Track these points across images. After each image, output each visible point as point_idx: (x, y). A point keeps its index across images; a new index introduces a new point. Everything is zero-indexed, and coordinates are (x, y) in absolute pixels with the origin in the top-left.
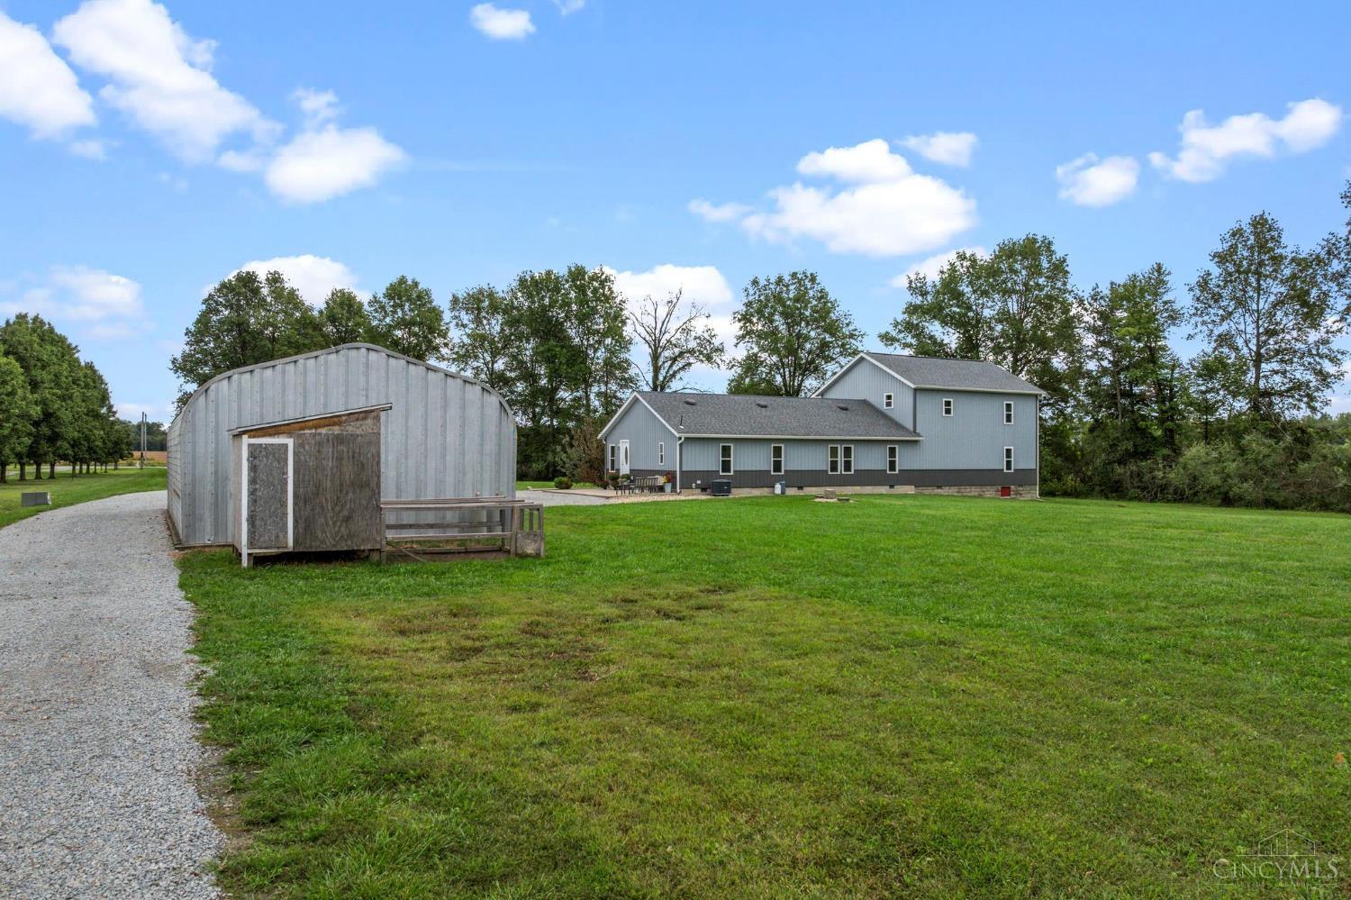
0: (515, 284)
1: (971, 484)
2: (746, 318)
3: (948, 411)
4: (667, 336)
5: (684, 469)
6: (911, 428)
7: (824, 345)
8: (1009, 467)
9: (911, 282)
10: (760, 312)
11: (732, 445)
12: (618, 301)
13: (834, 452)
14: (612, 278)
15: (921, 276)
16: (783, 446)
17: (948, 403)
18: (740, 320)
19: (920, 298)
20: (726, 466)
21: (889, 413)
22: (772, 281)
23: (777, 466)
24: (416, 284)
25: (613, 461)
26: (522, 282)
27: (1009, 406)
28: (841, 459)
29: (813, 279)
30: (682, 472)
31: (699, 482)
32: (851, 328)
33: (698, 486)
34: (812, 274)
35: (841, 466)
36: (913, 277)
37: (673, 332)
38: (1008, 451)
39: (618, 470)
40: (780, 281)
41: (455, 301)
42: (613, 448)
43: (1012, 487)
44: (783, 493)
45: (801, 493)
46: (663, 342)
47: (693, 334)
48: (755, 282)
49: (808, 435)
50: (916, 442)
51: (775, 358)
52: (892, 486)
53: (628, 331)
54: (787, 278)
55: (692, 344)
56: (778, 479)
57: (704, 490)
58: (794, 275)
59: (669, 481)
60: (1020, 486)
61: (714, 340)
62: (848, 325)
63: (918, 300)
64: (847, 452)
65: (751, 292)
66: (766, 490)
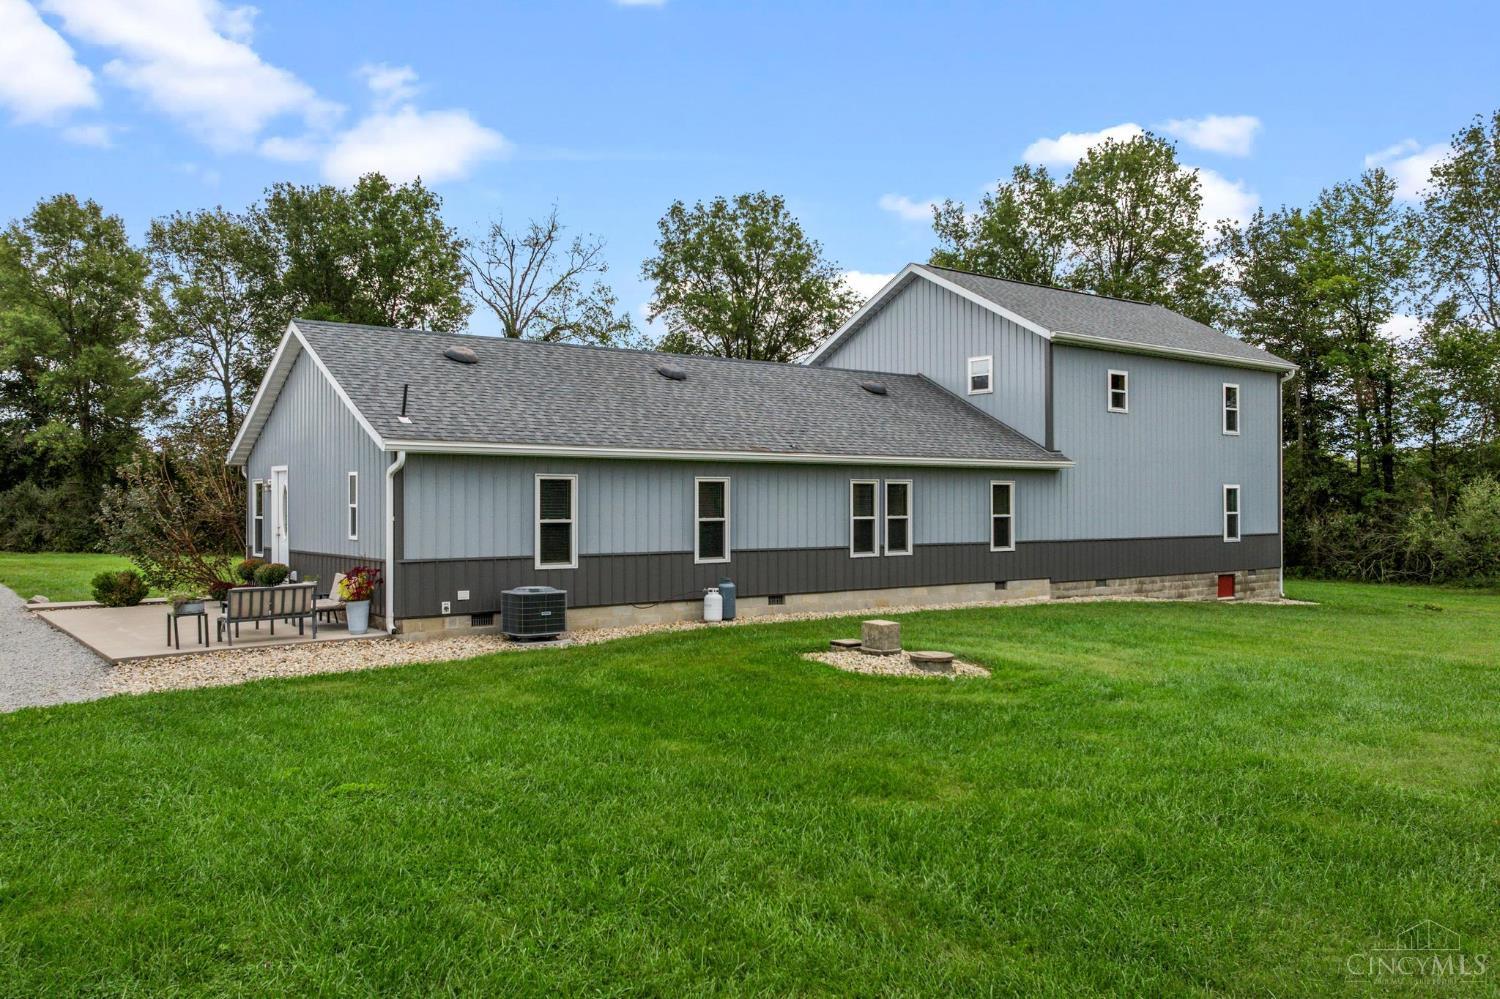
0: (263, 206)
1: (1162, 572)
2: (664, 273)
3: (1118, 400)
4: (532, 302)
5: (411, 554)
6: (1040, 438)
7: (796, 321)
8: (1232, 532)
9: (939, 215)
10: (689, 258)
11: (574, 479)
12: (449, 242)
13: (864, 496)
14: (436, 200)
15: (955, 206)
16: (726, 481)
17: (1117, 381)
18: (655, 276)
19: (953, 242)
20: (556, 541)
21: (980, 404)
22: (708, 209)
23: (712, 537)
24: (95, 211)
25: (259, 523)
26: (277, 200)
27: (1231, 393)
28: (880, 518)
29: (777, 206)
30: (401, 565)
31: (464, 595)
32: (841, 291)
33: (459, 609)
34: (775, 198)
35: (880, 536)
36: (942, 209)
37: (542, 294)
38: (1231, 493)
39: (268, 551)
40: (719, 208)
41: (157, 234)
42: (260, 487)
43: (1239, 575)
44: (727, 616)
45: (778, 615)
46: (526, 310)
47: (576, 297)
48: (676, 211)
49: (797, 450)
50: (1052, 473)
51: (716, 340)
52: (1001, 584)
53: (465, 293)
54: (731, 207)
55: (575, 315)
56: (714, 576)
57: (481, 617)
58: (743, 201)
59: (357, 596)
60: (1252, 571)
61: (612, 308)
62: (836, 285)
63: (950, 247)
64: (897, 496)
65: (673, 227)
66: (680, 608)
